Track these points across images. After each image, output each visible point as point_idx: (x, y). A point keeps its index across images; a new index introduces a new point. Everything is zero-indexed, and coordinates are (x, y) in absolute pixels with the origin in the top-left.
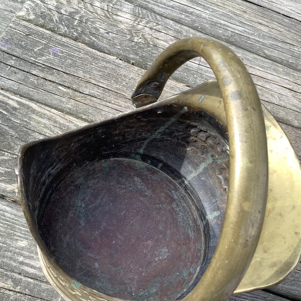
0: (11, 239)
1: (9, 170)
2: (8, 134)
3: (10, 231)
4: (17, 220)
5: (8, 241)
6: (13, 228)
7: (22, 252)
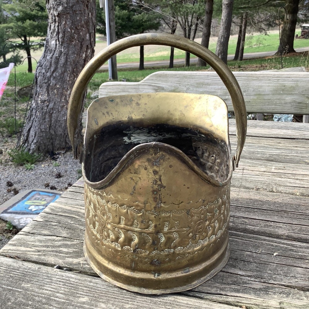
0: (74, 296)
1: (77, 250)
2: (78, 228)
3: (73, 291)
4: (80, 283)
5: (71, 298)
6: (76, 288)
7: (83, 305)
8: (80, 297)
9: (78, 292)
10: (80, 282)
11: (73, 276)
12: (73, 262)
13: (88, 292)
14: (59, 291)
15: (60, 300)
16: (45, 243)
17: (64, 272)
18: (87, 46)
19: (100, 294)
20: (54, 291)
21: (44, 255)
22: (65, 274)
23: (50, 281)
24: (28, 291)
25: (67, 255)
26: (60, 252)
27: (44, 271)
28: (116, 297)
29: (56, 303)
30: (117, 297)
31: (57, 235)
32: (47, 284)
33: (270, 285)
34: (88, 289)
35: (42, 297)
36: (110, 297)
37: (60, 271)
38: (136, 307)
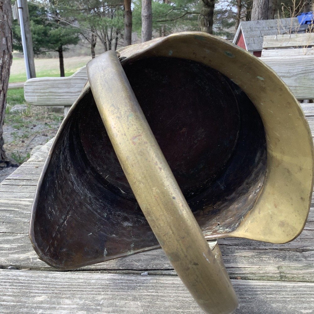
0: (27, 297)
1: (22, 244)
2: (20, 221)
3: (25, 290)
4: (33, 281)
5: (23, 299)
6: (28, 287)
7: (41, 305)
8: (35, 296)
9: (32, 291)
10: (32, 279)
11: (22, 274)
12: (20, 258)
13: (45, 289)
14: (6, 293)
15: (9, 303)
17: (9, 271)
18: (4, 51)
19: (61, 289)
25: (10, 252)
28: (83, 289)
29: (4, 308)
30: (85, 290)
33: (262, 251)
34: (45, 286)
36: (75, 291)
37: (3, 271)
38: (111, 296)
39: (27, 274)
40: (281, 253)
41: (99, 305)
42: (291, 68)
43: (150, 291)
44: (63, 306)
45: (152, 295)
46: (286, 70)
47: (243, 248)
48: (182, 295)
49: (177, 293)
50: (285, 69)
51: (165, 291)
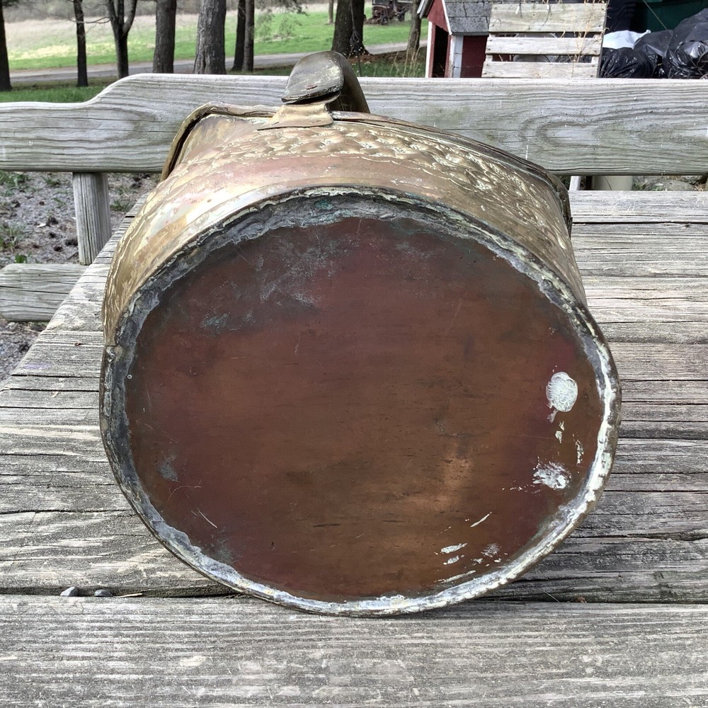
0: (160, 660)
1: (112, 538)
2: (88, 483)
3: (151, 645)
4: (162, 622)
6: (157, 638)
7: (198, 678)
8: (179, 657)
9: (167, 646)
10: (159, 619)
11: (132, 607)
12: (119, 571)
13: (194, 640)
14: (112, 654)
15: (125, 677)
16: (9, 533)
17: (102, 602)
19: (229, 639)
20: (96, 658)
21: (22, 567)
22: (108, 605)
23: (71, 632)
24: (17, 672)
25: (89, 557)
26: (67, 551)
27: (39, 611)
28: (276, 637)
29: (119, 688)
30: (281, 638)
31: (34, 508)
32: (65, 643)
33: (617, 541)
34: (193, 632)
35: (66, 680)
36: (260, 641)
37: (87, 602)
39: (145, 607)
40: (653, 544)
41: (320, 670)
42: (588, 107)
43: (416, 635)
44: (247, 677)
45: (422, 644)
46: (577, 109)
47: (577, 535)
48: (482, 641)
49: (471, 638)
50: (575, 107)
51: (447, 634)
